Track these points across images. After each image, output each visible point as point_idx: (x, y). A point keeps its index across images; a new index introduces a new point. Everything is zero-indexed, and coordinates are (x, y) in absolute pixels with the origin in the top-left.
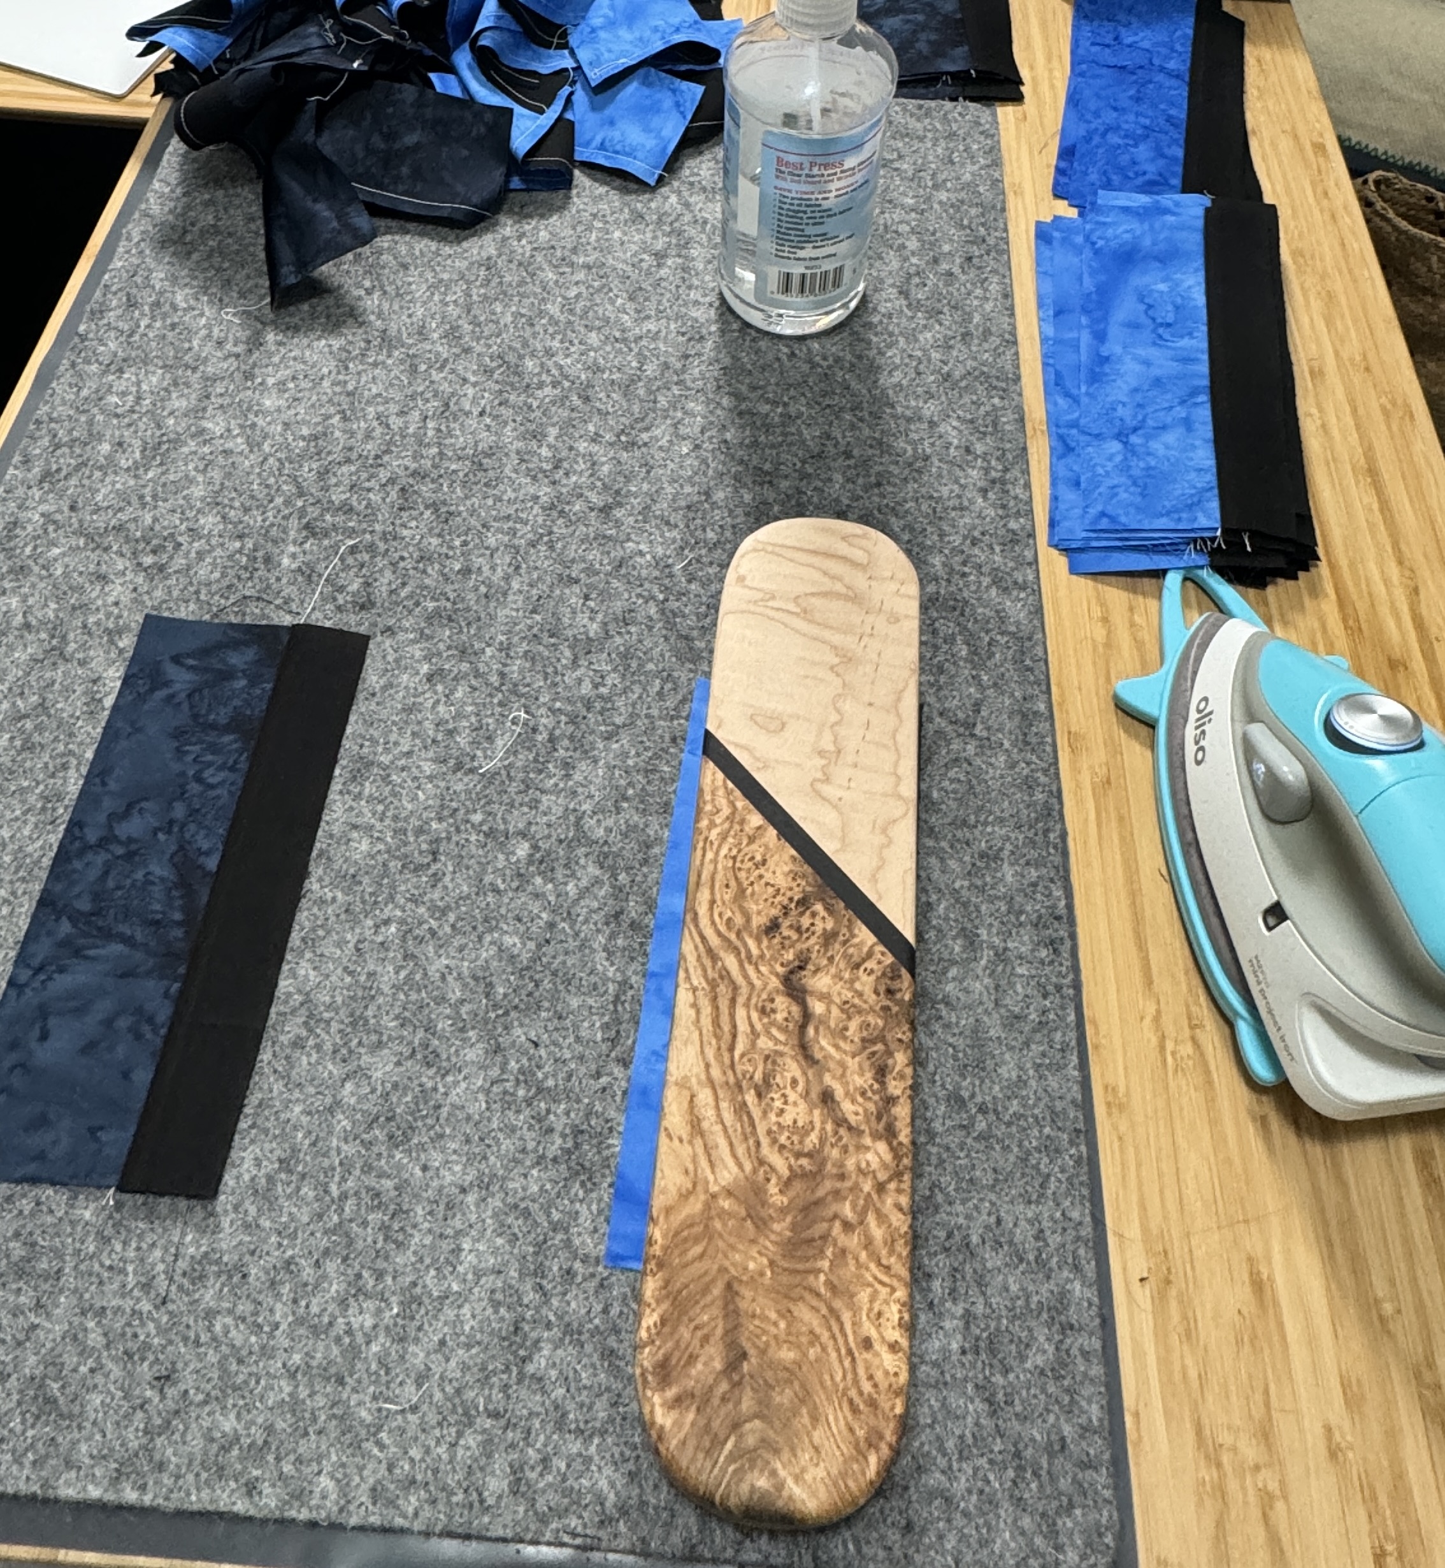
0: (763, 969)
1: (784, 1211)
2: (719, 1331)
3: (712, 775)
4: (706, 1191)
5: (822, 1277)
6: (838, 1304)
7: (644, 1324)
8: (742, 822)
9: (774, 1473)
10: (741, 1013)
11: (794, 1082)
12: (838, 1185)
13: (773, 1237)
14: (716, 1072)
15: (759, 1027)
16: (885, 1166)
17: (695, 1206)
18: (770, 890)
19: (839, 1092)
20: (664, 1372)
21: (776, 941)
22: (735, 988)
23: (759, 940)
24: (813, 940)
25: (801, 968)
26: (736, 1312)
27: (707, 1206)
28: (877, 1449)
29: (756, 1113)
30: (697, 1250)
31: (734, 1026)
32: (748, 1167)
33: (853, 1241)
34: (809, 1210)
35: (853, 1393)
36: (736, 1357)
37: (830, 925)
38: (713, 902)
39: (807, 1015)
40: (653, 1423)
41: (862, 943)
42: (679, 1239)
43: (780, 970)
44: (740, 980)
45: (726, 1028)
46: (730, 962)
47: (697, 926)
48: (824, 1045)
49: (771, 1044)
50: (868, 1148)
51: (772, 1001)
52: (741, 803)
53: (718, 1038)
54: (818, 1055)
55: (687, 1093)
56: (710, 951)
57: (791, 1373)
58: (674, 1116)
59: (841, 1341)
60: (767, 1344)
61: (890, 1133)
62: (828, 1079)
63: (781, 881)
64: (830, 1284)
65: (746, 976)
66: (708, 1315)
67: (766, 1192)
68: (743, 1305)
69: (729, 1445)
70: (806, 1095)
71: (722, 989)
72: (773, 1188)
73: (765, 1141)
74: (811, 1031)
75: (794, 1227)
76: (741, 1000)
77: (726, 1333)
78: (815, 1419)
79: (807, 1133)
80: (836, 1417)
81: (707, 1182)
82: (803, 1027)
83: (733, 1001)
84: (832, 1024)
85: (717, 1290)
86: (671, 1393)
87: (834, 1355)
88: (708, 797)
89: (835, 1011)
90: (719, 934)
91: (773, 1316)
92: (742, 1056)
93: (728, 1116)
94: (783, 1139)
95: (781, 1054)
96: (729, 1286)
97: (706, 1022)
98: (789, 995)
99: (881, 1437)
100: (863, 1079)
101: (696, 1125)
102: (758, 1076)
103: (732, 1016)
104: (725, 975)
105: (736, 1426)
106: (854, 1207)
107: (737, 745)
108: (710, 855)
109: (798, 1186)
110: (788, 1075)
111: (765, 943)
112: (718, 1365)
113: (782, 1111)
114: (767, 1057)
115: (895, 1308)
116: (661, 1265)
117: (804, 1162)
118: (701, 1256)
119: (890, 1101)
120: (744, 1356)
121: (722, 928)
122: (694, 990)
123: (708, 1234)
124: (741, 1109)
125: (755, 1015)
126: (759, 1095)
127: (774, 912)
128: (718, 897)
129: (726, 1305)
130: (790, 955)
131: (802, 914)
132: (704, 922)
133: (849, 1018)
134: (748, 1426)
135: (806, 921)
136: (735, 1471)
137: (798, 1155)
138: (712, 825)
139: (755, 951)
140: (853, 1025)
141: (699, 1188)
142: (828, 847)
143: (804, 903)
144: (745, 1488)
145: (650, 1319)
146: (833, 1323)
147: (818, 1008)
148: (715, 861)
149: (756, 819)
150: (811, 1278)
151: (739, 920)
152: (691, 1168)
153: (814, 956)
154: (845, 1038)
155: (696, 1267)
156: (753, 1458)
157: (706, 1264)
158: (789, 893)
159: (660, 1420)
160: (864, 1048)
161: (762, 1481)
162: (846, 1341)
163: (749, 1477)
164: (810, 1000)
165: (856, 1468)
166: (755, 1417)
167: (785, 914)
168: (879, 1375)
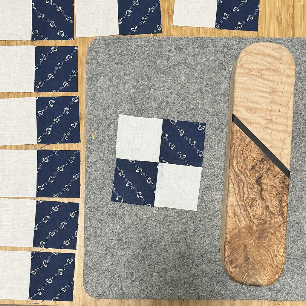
0: (251, 178)
1: (257, 231)
2: (243, 254)
3: (236, 128)
4: (239, 228)
5: (266, 244)
6: (269, 249)
7: (226, 254)
8: (245, 141)
9: (256, 279)
10: (245, 189)
11: (259, 204)
12: (270, 226)
13: (254, 236)
14: (240, 203)
15: (250, 192)
16: (281, 221)
17: (236, 231)
18: (252, 158)
19: (270, 206)
20: (231, 262)
21: (254, 171)
22: (244, 183)
23: (250, 171)
24: (264, 171)
25: (261, 178)
26: (247, 251)
27: (239, 231)
28: (278, 274)
29: (250, 211)
30: (237, 239)
31: (244, 192)
32: (248, 223)
33: (273, 237)
34: (263, 231)
35: (273, 265)
36: (247, 259)
37: (268, 167)
38: (237, 162)
39: (262, 189)
40: (230, 271)
41: (276, 171)
42: (233, 237)
43: (255, 179)
44: (245, 182)
45: (242, 193)
46: (242, 177)
47: (233, 169)
48: (266, 195)
49: (253, 196)
50: (277, 218)
51: (253, 186)
52: (244, 135)
53: (240, 195)
54: (265, 198)
55: (233, 208)
56: (237, 175)
57: (259, 261)
58: (230, 213)
59: (270, 255)
60: (254, 256)
61: (282, 214)
62: (267, 203)
63: (255, 156)
64: (267, 245)
65: (246, 180)
66: (241, 252)
67: (253, 228)
68: (248, 250)
69: (246, 274)
70: (262, 207)
71: (241, 184)
72: (254, 227)
73: (252, 217)
74: (263, 193)
75: (259, 234)
76: (245, 186)
77: (245, 255)
78: (265, 269)
79: (262, 215)
80: (269, 269)
81: (239, 226)
82: (261, 192)
83: (243, 186)
84: (268, 191)
85: (242, 247)
86: (233, 266)
87: (269, 258)
88: (235, 134)
89: (269, 187)
90: (239, 170)
91: (255, 251)
92: (246, 199)
93: (243, 212)
94: (256, 217)
95: (256, 198)
96: (245, 246)
97: (237, 191)
98: (258, 184)
99: (279, 272)
100: (275, 202)
101: (235, 215)
102: (250, 203)
103: (243, 190)
104: (241, 180)
105: (247, 271)
106: (273, 230)
107: (242, 119)
108: (236, 150)
109: (260, 226)
111: (251, 172)
112: (243, 261)
113: (256, 210)
114: (252, 199)
115: (282, 249)
116: (229, 243)
117: (262, 221)
118: (238, 241)
119: (283, 207)
120: (249, 259)
121: (240, 169)
122: (234, 184)
123: (240, 236)
124: (246, 211)
125: (249, 190)
126: (251, 207)
127: (254, 164)
128: (239, 161)
129: (244, 250)
130: (258, 175)
131: (261, 164)
132: (235, 167)
133: (273, 189)
134: (250, 271)
135: (262, 166)
136: (248, 279)
137: (260, 220)
138: (236, 142)
139: (249, 174)
140: (274, 190)
141: (237, 227)
142: (267, 146)
143: (261, 161)
144: (250, 281)
145: (227, 253)
146: (268, 252)
147: (265, 187)
148: (237, 151)
149: (248, 139)
150: (263, 244)
151: (244, 167)
152: (235, 223)
153: (264, 175)
154: (272, 194)
155: (237, 243)
156: (251, 276)
157: (239, 242)
158: (257, 159)
159: (231, 270)
160: (277, 196)
161: (253, 280)
162: (271, 255)
163: (251, 279)
164: (263, 185)
165: (273, 277)
166: (252, 269)
167: (256, 164)
168: (278, 261)
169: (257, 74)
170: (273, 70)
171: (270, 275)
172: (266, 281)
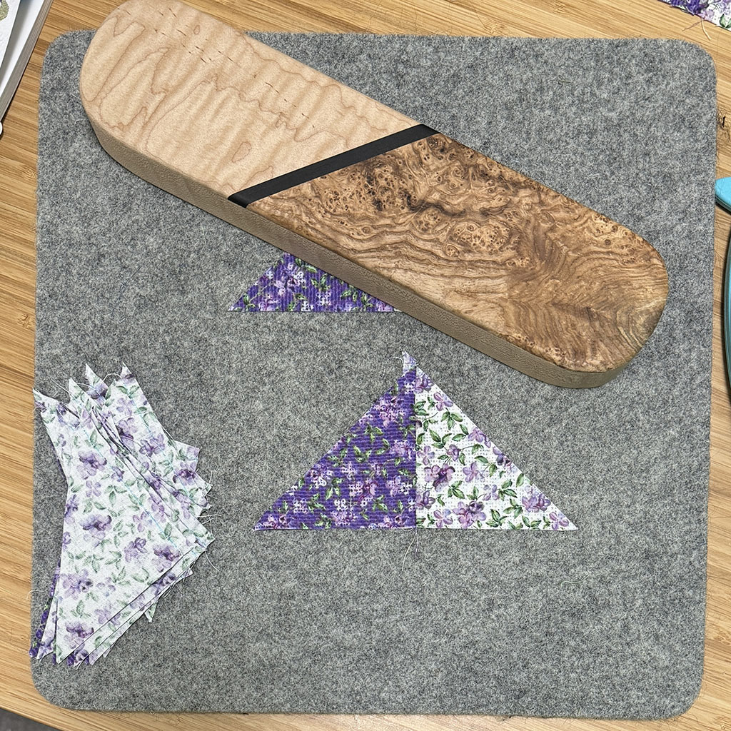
0: (400, 221)
1: (532, 261)
2: (573, 318)
3: (265, 205)
4: (506, 300)
5: (570, 253)
6: (585, 250)
7: (554, 357)
8: (305, 197)
9: (641, 312)
10: (420, 244)
11: (470, 228)
12: (531, 225)
13: (542, 272)
14: (447, 272)
15: (433, 237)
16: (531, 196)
17: (511, 309)
18: (355, 196)
19: (484, 204)
20: (578, 353)
21: (387, 207)
22: (405, 242)
23: (383, 217)
24: (395, 183)
25: (409, 197)
26: (568, 305)
27: (514, 303)
28: (651, 257)
29: (478, 257)
30: (532, 316)
31: (427, 251)
32: (503, 272)
33: (561, 229)
34: (537, 247)
35: (625, 259)
36: (587, 313)
37: (391, 169)
38: (349, 236)
39: (438, 206)
40: (597, 367)
41: (409, 154)
42: (522, 324)
43: (406, 210)
44: (402, 237)
45: (426, 256)
46: (389, 239)
47: (360, 252)
48: (457, 202)
49: (445, 233)
50: (520, 201)
51: (421, 222)
52: (290, 192)
53: (430, 263)
54: (461, 209)
55: (452, 293)
56: (377, 249)
57: (605, 287)
58: (461, 305)
59: (602, 255)
60: (588, 294)
61: (517, 185)
62: (477, 208)
63: (353, 188)
64: (574, 252)
65: (401, 233)
66: (563, 320)
67: (519, 267)
68: (566, 301)
69: (622, 331)
70: (480, 224)
71: (405, 250)
72: (518, 263)
73: (494, 258)
74: (447, 207)
75: (541, 259)
76: (413, 241)
77: (575, 315)
78: (628, 283)
79: (499, 232)
80: (632, 272)
81: (501, 298)
82: (442, 210)
83: (412, 246)
84: (448, 193)
85: (554, 312)
86: (589, 353)
87: (606, 262)
88: (278, 213)
89: (441, 187)
90: (370, 239)
91: (577, 286)
92: (445, 253)
93: (474, 274)
94: (497, 247)
95: (452, 230)
96: (554, 304)
97: (418, 267)
98: (422, 211)
99: (648, 253)
100: (481, 188)
101: (471, 294)
102: (459, 248)
103: (421, 250)
104: (395, 245)
105: (616, 324)
106: (544, 221)
107: (250, 179)
108: (318, 226)
109: (523, 248)
110: (465, 229)
111: (386, 213)
112: (587, 324)
113: (483, 241)
114: (451, 239)
115: (598, 221)
116: (531, 339)
117: (514, 239)
118: (536, 315)
119: (501, 177)
120: (588, 309)
121: (367, 236)
122: (397, 267)
123: (526, 307)
124: (473, 264)
125: (425, 237)
126: (470, 251)
127: (370, 200)
128: (346, 231)
129: (563, 310)
130: (399, 201)
131: (377, 182)
132: (358, 246)
133: (449, 181)
134: (618, 318)
135: (382, 183)
136: (633, 332)
137: (508, 242)
138: (299, 217)
139: (388, 222)
140: (452, 179)
141: (504, 304)
142: (340, 149)
143: (371, 179)
144: (641, 329)
145: (553, 354)
146: (591, 256)
147: (435, 197)
148: (323, 225)
149: (306, 187)
150: (569, 259)
151: (366, 224)
152: (491, 305)
153: (405, 187)
154: (458, 188)
155: (540, 320)
156: (631, 321)
157: (540, 313)
158: (361, 186)
159: (597, 362)
160: (468, 179)
161: (642, 320)
162: (603, 253)
163: (637, 325)
164: (429, 200)
165: (655, 271)
166: (615, 313)
167: (374, 193)
168: (623, 242)
169: (158, 98)
170: (166, 56)
171: (646, 277)
172: (656, 291)
